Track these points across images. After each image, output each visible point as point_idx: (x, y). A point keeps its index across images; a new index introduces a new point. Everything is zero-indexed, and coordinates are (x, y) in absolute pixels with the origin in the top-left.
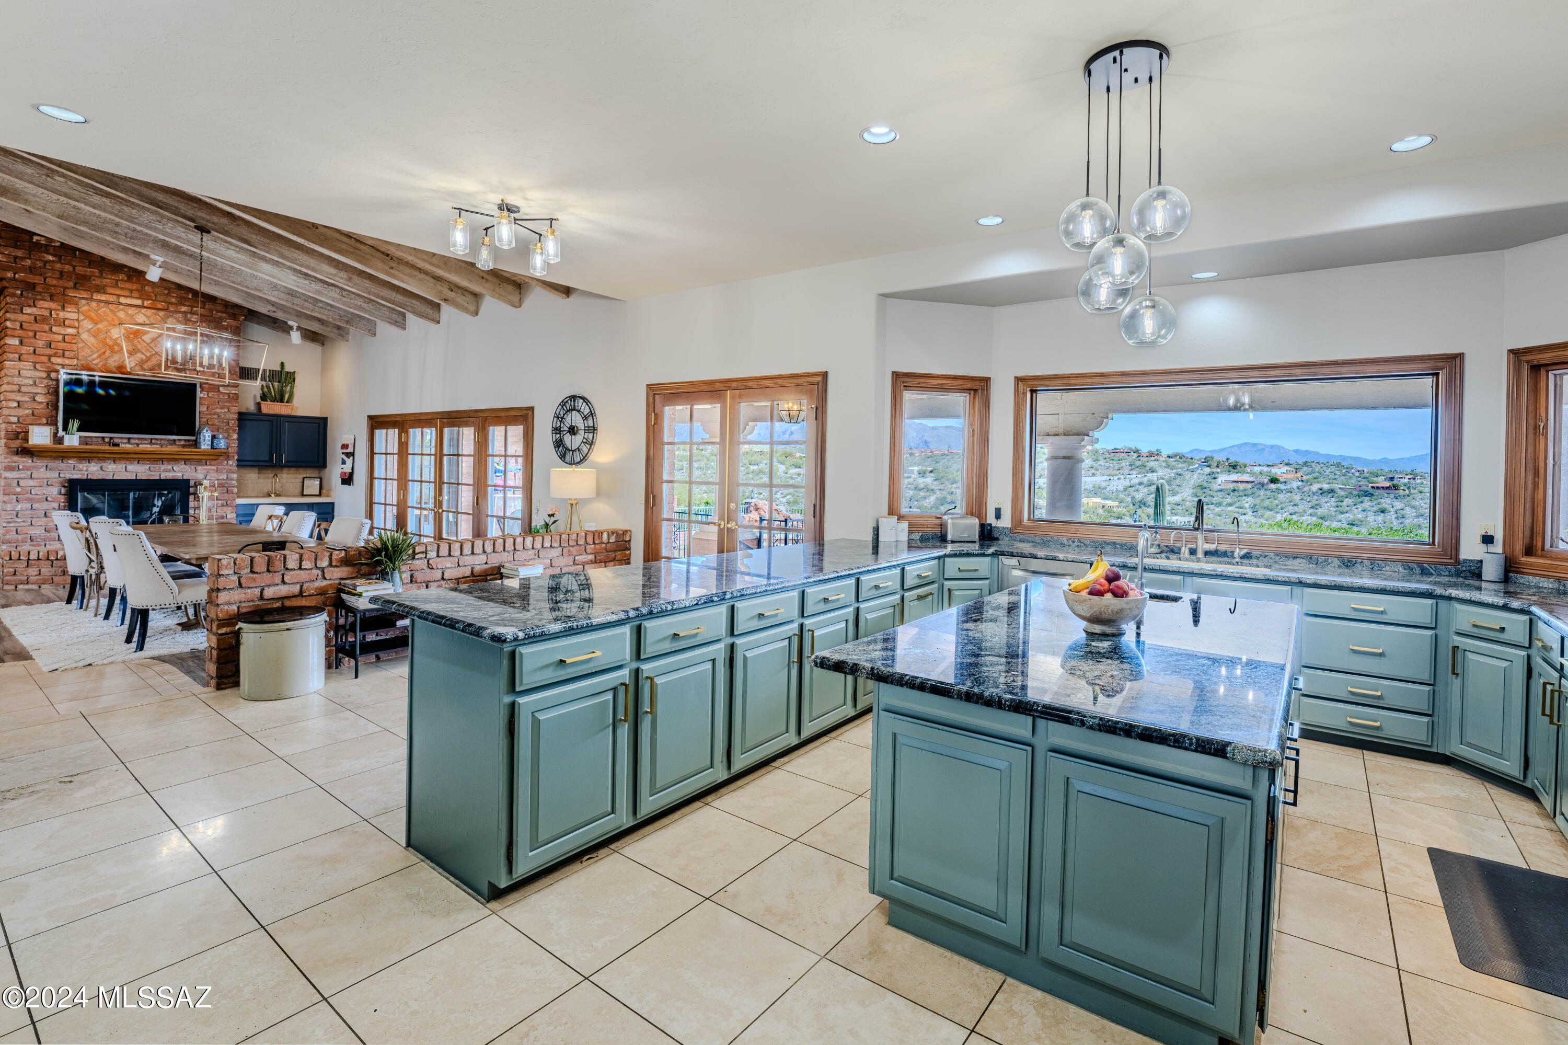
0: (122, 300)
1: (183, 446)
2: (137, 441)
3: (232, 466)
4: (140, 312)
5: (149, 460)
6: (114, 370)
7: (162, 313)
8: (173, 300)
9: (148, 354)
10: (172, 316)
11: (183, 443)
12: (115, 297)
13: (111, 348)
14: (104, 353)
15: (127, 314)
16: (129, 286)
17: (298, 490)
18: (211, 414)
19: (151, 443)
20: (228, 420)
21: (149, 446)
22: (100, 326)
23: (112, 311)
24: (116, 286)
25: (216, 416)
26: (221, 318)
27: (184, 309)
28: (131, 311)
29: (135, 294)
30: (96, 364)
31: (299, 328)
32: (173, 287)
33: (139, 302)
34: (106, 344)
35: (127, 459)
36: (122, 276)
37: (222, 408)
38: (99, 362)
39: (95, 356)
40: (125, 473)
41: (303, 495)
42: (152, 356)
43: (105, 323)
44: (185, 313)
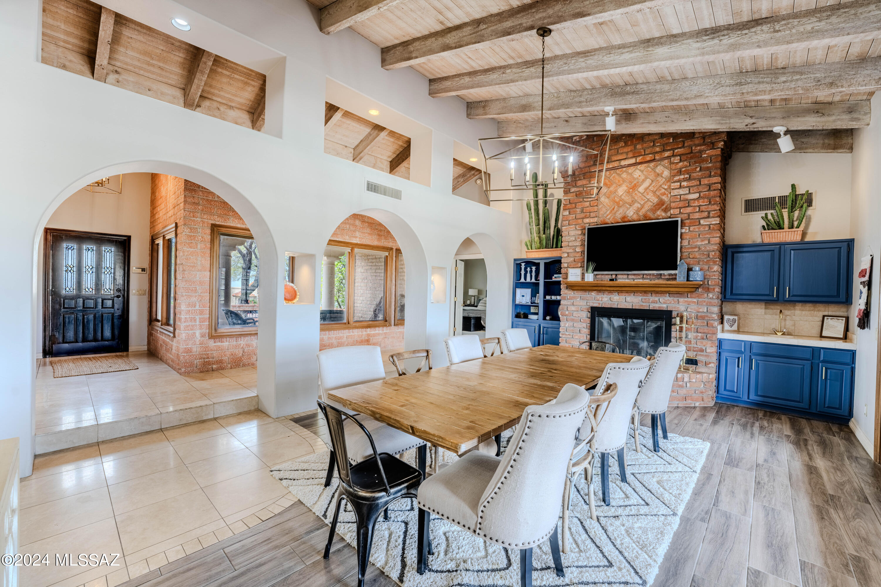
0: (623, 163)
1: (668, 280)
2: (633, 277)
3: (712, 298)
4: (637, 169)
5: (641, 292)
6: (620, 220)
7: (652, 164)
8: (658, 149)
9: (642, 202)
10: (660, 164)
11: (667, 277)
12: (618, 162)
13: (618, 203)
14: (614, 209)
15: (628, 174)
16: (626, 150)
17: (816, 331)
18: (692, 248)
19: (643, 278)
20: (709, 251)
21: (641, 280)
22: (612, 189)
23: (619, 175)
24: (618, 153)
25: (697, 249)
26: (701, 152)
27: (667, 154)
28: (631, 170)
29: (630, 155)
30: (609, 219)
31: (787, 133)
32: (657, 137)
33: (633, 161)
34: (614, 201)
35: (627, 292)
36: (622, 144)
37: (702, 241)
38: (611, 217)
39: (608, 212)
40: (625, 303)
41: (821, 336)
42: (644, 203)
43: (614, 185)
44: (669, 157)
